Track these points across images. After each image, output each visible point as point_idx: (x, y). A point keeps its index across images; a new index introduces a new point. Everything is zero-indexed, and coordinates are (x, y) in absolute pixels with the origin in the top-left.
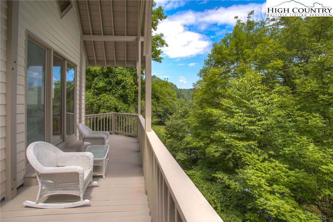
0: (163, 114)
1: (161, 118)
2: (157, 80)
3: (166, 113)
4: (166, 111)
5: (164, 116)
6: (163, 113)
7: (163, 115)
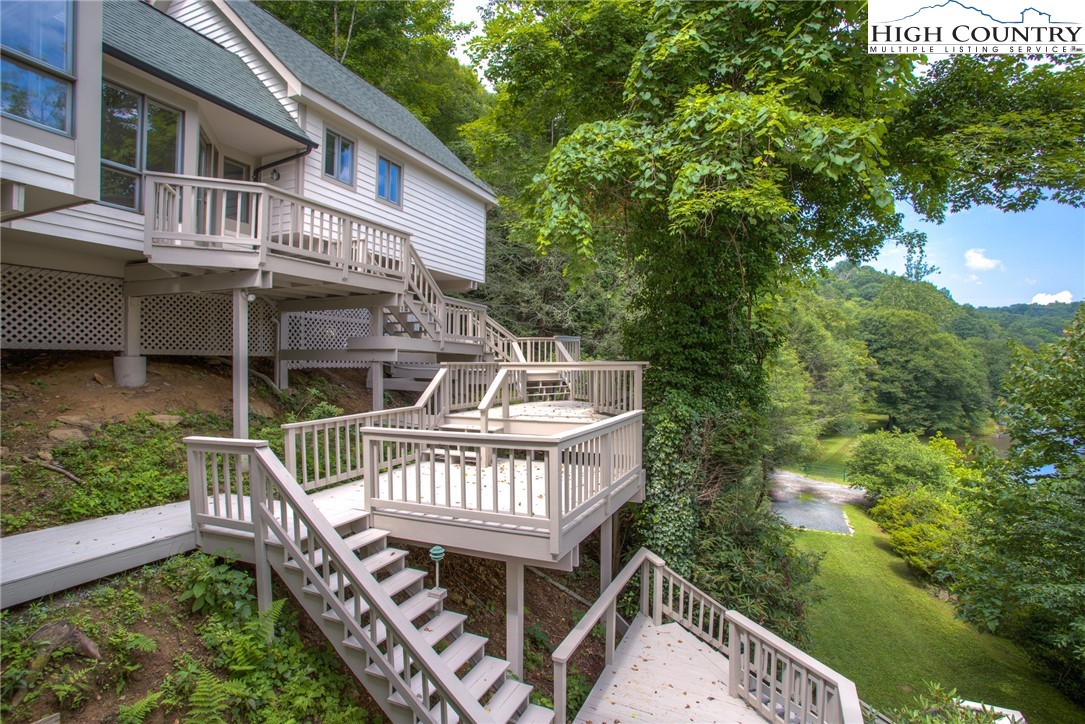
0: (904, 392)
1: (895, 408)
2: (862, 273)
3: (915, 387)
4: (916, 378)
5: (905, 401)
6: (903, 387)
7: (902, 395)
